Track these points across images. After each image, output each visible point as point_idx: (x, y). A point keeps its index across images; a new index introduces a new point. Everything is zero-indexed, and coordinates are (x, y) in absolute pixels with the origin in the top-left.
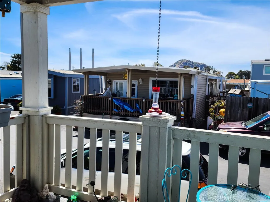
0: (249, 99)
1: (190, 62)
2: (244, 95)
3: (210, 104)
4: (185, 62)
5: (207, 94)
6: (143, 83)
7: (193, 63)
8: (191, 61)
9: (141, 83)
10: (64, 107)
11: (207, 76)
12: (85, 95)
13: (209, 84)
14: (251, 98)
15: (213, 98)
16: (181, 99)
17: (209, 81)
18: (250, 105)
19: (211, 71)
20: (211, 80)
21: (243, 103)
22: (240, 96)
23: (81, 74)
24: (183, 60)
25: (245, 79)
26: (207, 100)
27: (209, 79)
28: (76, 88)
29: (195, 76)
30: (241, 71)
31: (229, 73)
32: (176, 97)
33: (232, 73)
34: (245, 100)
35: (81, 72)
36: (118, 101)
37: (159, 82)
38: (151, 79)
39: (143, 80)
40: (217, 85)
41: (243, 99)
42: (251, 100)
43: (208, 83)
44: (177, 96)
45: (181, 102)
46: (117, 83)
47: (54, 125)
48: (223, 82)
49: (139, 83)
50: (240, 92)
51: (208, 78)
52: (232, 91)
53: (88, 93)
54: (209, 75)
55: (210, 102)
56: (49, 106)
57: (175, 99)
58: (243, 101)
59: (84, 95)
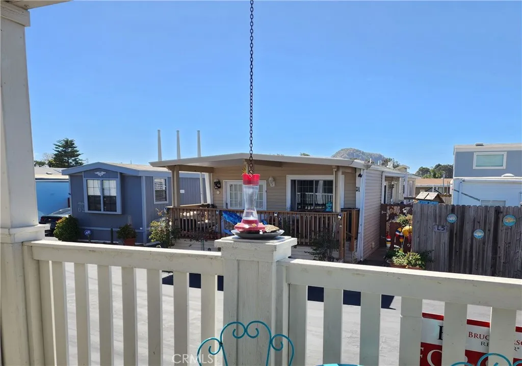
0: (451, 208)
1: (358, 153)
2: (443, 202)
3: (388, 218)
4: (352, 152)
5: (383, 202)
6: (275, 183)
7: (363, 153)
8: (360, 151)
9: (273, 185)
10: (141, 228)
11: (383, 172)
12: (174, 206)
13: (385, 186)
14: (453, 205)
15: (393, 208)
16: (339, 210)
17: (386, 180)
18: (452, 218)
19: (390, 165)
20: (389, 179)
21: (440, 217)
22: (435, 203)
23: (165, 170)
24: (348, 149)
25: (446, 178)
26: (383, 212)
27: (386, 177)
28: (161, 195)
29: (362, 170)
30: (439, 165)
31: (420, 170)
32: (329, 206)
33: (424, 168)
34: (444, 210)
35: (164, 167)
36: (231, 216)
37: (302, 183)
38: (290, 178)
39: (275, 180)
40: (400, 186)
41: (440, 208)
42: (453, 209)
43: (385, 183)
44: (331, 205)
45: (338, 215)
46: (231, 186)
47: (50, 262)
48: (408, 181)
49: (268, 184)
50: (436, 197)
51: (384, 175)
52: (422, 195)
53: (179, 204)
54: (386, 170)
55: (388, 215)
56: (40, 223)
57: (327, 210)
58: (440, 213)
59: (171, 207)
